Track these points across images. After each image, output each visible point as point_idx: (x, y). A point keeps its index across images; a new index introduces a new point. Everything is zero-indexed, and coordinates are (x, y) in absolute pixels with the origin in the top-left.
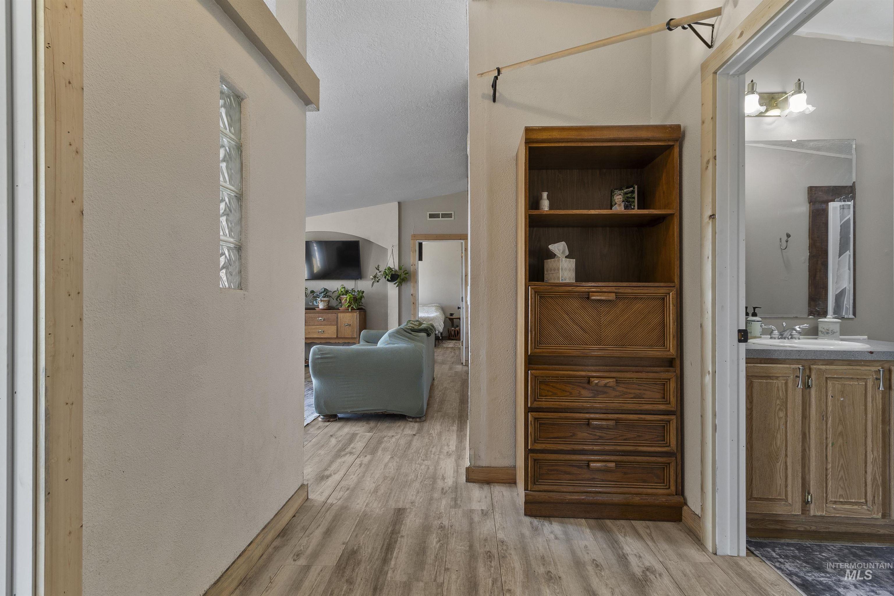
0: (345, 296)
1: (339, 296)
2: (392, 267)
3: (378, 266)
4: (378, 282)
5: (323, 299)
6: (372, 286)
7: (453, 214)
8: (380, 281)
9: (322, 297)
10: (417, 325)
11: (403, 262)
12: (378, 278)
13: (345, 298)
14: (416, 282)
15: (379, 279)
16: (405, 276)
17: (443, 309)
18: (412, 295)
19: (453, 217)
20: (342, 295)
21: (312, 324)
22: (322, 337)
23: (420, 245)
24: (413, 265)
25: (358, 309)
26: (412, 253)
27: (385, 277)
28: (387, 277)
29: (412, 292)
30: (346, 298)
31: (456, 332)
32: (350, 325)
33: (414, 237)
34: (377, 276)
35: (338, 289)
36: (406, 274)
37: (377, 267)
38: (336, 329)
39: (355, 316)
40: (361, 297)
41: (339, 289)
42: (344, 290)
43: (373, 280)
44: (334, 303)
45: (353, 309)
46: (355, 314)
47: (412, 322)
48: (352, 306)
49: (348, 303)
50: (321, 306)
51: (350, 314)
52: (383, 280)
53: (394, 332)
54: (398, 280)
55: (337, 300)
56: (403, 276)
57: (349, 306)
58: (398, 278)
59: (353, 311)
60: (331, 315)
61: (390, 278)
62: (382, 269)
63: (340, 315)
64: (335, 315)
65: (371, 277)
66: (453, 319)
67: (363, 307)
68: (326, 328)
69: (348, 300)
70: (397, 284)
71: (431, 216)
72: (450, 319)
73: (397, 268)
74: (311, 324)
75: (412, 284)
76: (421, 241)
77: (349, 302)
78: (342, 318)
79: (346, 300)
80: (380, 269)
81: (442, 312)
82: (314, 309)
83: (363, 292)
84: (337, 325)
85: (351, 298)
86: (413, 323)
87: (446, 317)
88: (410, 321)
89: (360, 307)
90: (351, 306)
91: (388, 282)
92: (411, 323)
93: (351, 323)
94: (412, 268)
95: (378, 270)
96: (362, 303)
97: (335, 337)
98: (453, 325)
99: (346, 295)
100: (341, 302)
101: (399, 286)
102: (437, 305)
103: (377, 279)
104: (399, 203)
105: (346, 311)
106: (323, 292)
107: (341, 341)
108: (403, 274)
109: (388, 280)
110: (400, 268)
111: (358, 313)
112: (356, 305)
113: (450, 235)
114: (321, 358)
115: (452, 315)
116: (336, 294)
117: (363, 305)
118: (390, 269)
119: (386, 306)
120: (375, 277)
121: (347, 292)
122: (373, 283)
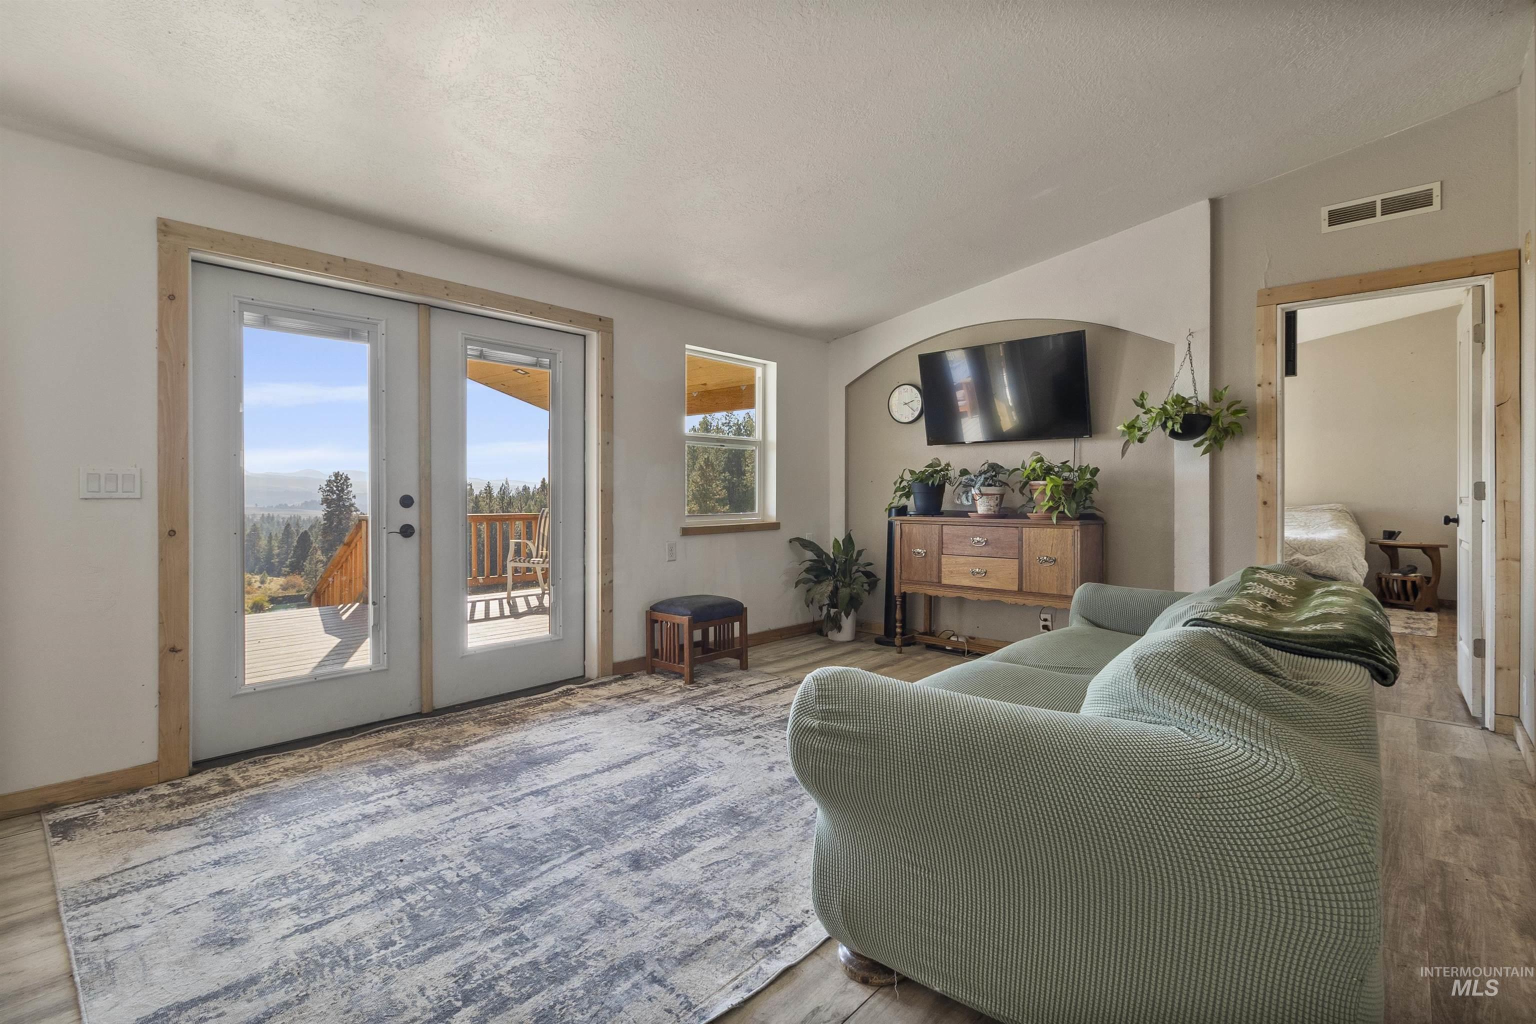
0: (1042, 482)
1: (1026, 483)
2: (1187, 393)
3: (1142, 395)
4: (1141, 440)
5: (984, 489)
6: (1123, 453)
7: (1436, 193)
8: (1148, 438)
9: (983, 485)
10: (1289, 592)
11: (1227, 378)
12: (1140, 429)
13: (1041, 488)
14: (1275, 434)
15: (1146, 434)
16: (1233, 419)
17: (1359, 520)
18: (1259, 477)
19: (1436, 200)
20: (1035, 480)
21: (959, 552)
22: (981, 585)
23: (1291, 319)
24: (1265, 386)
25: (1082, 517)
26: (1259, 348)
27: (1164, 426)
28: (1170, 424)
29: (1259, 468)
30: (1044, 487)
31: (1409, 585)
32: (1055, 561)
33: (1269, 296)
34: (1139, 424)
35: (1024, 463)
36: (1237, 412)
37: (1137, 398)
38: (1016, 568)
39: (1070, 538)
40: (1092, 485)
41: (1027, 464)
42: (1041, 466)
43: (1127, 438)
44: (1017, 500)
45: (1062, 517)
46: (1070, 532)
47: (1264, 575)
48: (1061, 508)
49: (1048, 501)
50: (982, 507)
51: (1055, 532)
52: (1157, 435)
53: (1163, 656)
54: (1210, 432)
55: (1021, 492)
56: (1225, 420)
57: (1051, 510)
58: (1209, 425)
59: (1064, 522)
60: (1005, 533)
61: (1181, 428)
62: (1155, 402)
63: (1029, 533)
64: (1015, 531)
65: (1121, 428)
66: (1395, 547)
67: (1098, 513)
68: (991, 564)
69: (1048, 493)
70: (1203, 447)
71: (1336, 218)
72: (1383, 547)
73: (1204, 396)
74: (955, 552)
75: (1259, 444)
76: (1290, 307)
77: (1052, 498)
78: (1032, 540)
79: (1043, 492)
80: (1148, 404)
81: (1355, 527)
82: (964, 514)
83: (1096, 470)
84: (1020, 558)
85: (1056, 486)
86: (1271, 578)
87: (1370, 543)
88: (1255, 570)
89: (1089, 511)
90: (1058, 508)
91: (1176, 443)
92: (1261, 581)
93: (1058, 555)
94: (1259, 395)
95: (1142, 406)
96: (1092, 502)
97: (1016, 588)
98: (1394, 564)
99: (1044, 479)
100: (1031, 499)
101: (1214, 449)
102: (1339, 506)
103: (1138, 434)
104: (1215, 204)
105: (1044, 522)
106: (985, 472)
107: (1030, 601)
108: (1225, 412)
109: (1174, 434)
110: (1216, 396)
111: (1077, 528)
112: (1074, 506)
113: (1422, 265)
114: (822, 732)
115: (1391, 535)
116: (1021, 476)
117: (1094, 505)
118: (1180, 401)
119: (1168, 511)
120: (1131, 427)
121: (1048, 471)
122: (1127, 442)
